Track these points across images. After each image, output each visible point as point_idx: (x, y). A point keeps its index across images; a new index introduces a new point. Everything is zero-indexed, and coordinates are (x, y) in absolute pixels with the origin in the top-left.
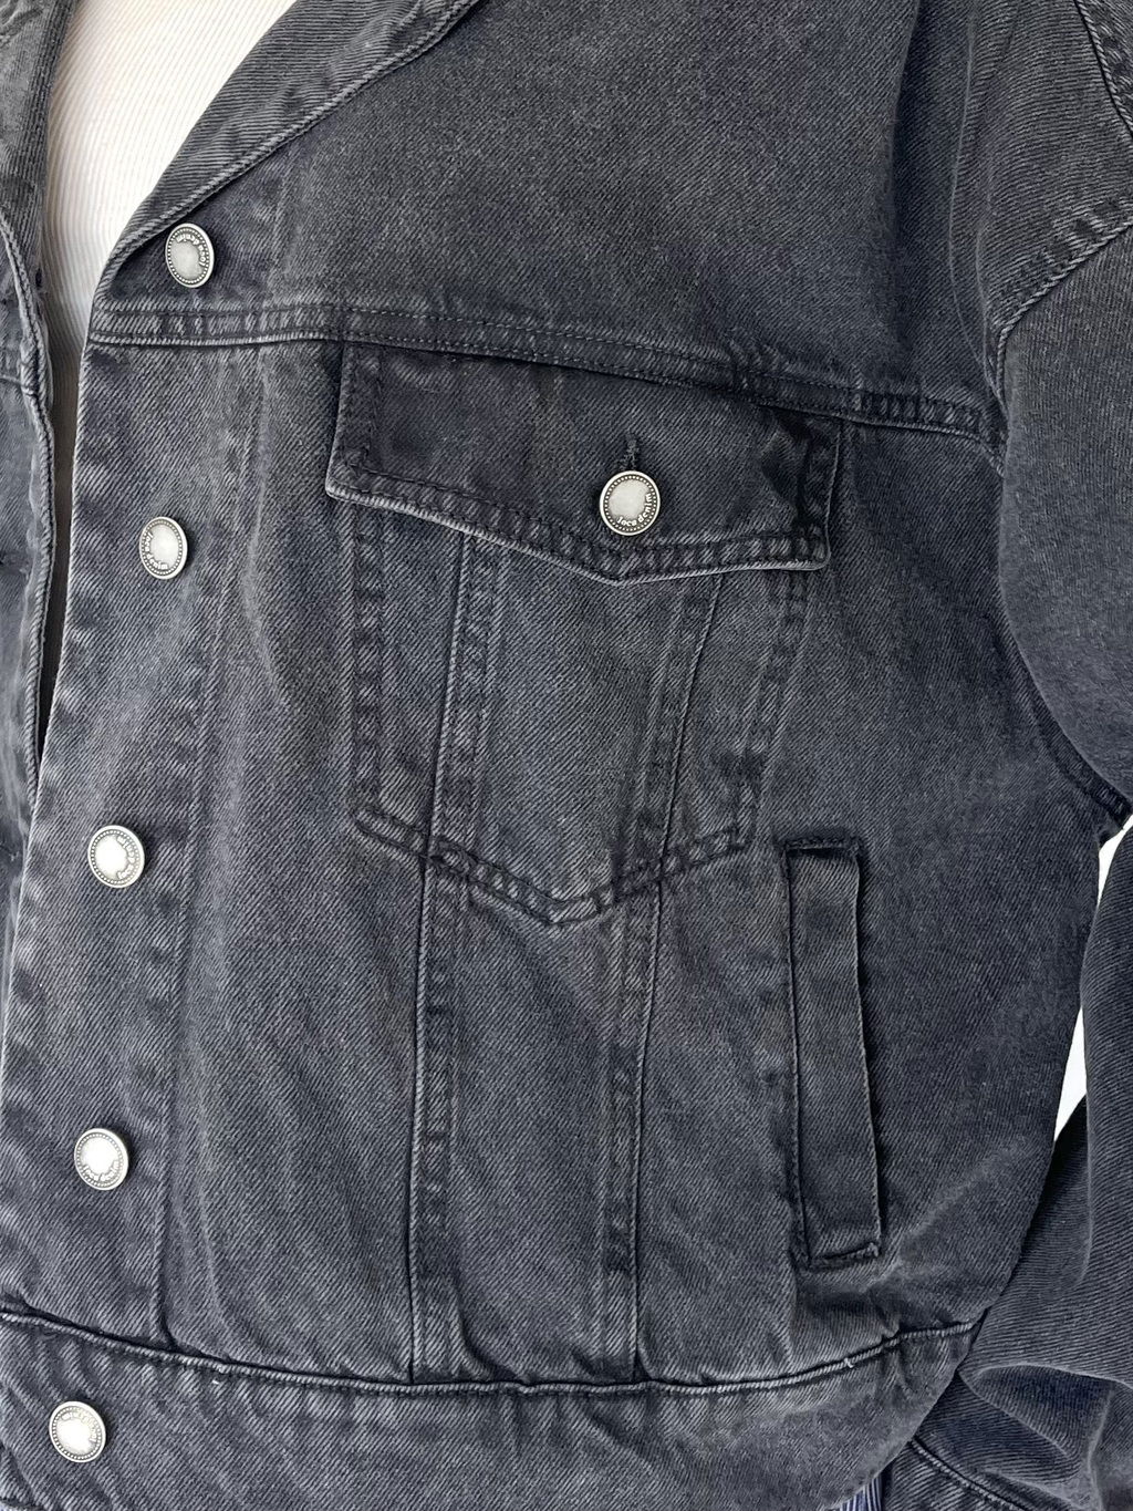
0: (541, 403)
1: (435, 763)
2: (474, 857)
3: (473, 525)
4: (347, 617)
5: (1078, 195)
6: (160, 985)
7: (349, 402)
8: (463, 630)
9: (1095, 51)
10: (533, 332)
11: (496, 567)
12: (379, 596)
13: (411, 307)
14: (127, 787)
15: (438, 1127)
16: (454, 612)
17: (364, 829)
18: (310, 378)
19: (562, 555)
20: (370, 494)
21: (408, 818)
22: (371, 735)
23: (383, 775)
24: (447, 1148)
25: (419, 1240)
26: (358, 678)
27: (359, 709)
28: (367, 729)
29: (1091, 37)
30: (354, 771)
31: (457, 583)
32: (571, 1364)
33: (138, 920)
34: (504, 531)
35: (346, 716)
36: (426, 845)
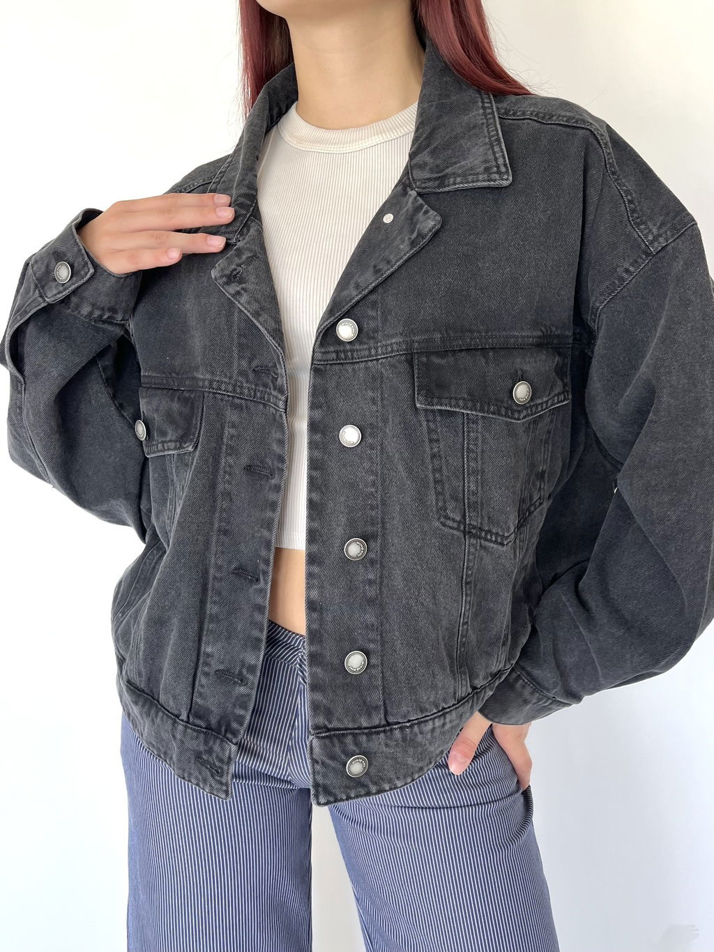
0: (486, 362)
1: (464, 497)
2: (481, 529)
3: (471, 410)
4: (428, 449)
5: (624, 259)
6: (371, 592)
7: (418, 374)
8: (468, 448)
9: (625, 206)
10: (478, 338)
11: (477, 423)
12: (437, 441)
13: (434, 337)
14: (351, 523)
16: (464, 442)
17: (444, 525)
18: (403, 367)
19: (502, 415)
20: (433, 405)
21: (458, 519)
22: (441, 490)
23: (448, 504)
26: (434, 471)
27: (436, 482)
28: (439, 488)
29: (624, 201)
30: (437, 504)
31: (464, 432)
33: (361, 569)
34: (482, 410)
35: (432, 485)
36: (465, 528)
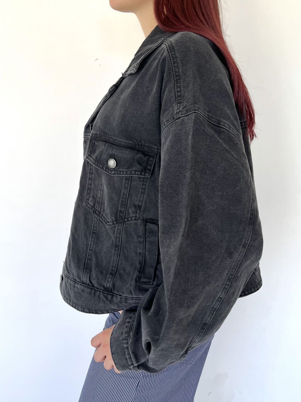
0: (104, 148)
4: (88, 176)
12: (92, 174)
15: (91, 249)
17: (87, 205)
19: (104, 170)
20: (88, 159)
21: (92, 205)
22: (89, 192)
24: (92, 252)
25: (87, 264)
26: (89, 184)
30: (86, 197)
32: (102, 287)
36: (94, 209)
